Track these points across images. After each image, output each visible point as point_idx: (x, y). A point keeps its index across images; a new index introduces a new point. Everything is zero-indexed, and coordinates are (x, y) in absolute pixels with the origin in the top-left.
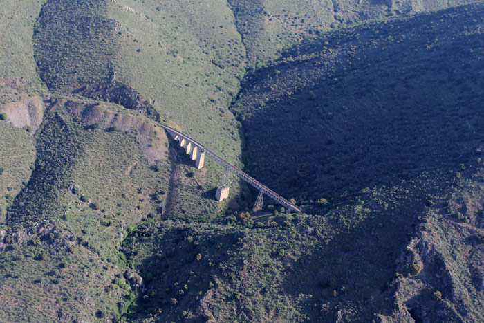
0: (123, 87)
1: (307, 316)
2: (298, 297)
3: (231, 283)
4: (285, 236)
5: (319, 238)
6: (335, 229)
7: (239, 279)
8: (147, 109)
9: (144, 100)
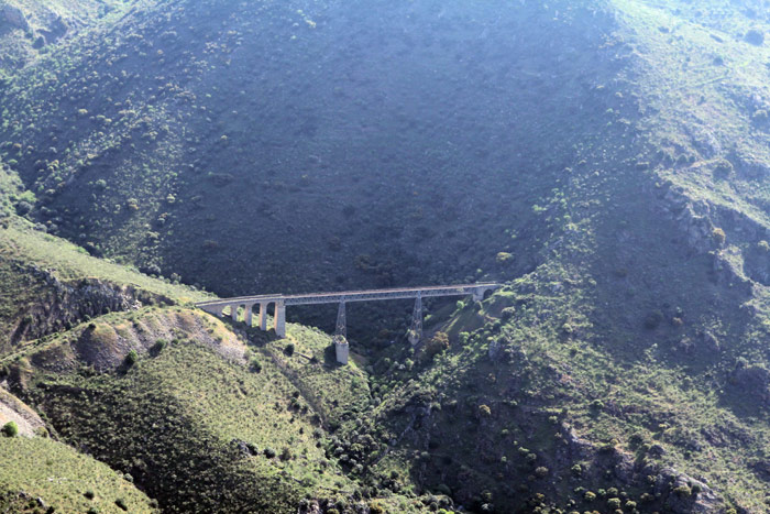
0: (84, 283)
1: (681, 366)
2: (646, 356)
3: (569, 399)
4: (545, 311)
5: (579, 286)
6: (579, 264)
7: (572, 387)
8: (140, 300)
9: (124, 288)
